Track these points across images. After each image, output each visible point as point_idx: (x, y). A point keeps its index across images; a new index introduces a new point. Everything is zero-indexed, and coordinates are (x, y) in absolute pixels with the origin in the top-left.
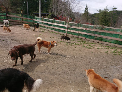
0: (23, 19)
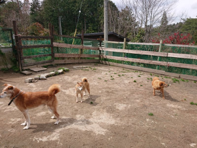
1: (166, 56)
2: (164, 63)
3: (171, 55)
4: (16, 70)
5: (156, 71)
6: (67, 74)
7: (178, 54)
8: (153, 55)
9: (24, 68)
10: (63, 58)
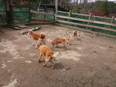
0: (45, 15)
1: (92, 22)
2: (91, 26)
3: (95, 22)
4: (10, 26)
5: (86, 30)
6: (40, 30)
7: (99, 22)
8: (86, 21)
9: (15, 25)
10: (35, 20)
